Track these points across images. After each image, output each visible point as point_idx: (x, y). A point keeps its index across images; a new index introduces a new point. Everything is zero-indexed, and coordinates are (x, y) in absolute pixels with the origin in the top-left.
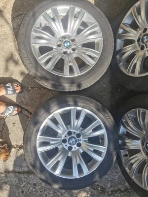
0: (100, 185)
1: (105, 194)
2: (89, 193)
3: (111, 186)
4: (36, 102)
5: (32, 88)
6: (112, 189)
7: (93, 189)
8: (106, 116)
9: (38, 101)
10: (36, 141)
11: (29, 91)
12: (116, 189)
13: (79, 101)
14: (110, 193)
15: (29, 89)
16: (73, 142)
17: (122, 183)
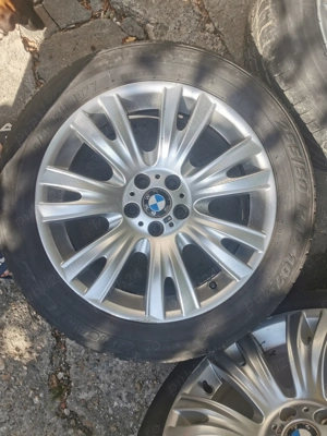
0: (72, 372)
1: (54, 398)
2: (35, 354)
3: (85, 404)
6: (80, 412)
7: (51, 358)
8: (294, 253)
10: (96, 92)
12: (86, 422)
13: (287, 143)
14: (66, 412)
16: (155, 206)
17: (113, 429)
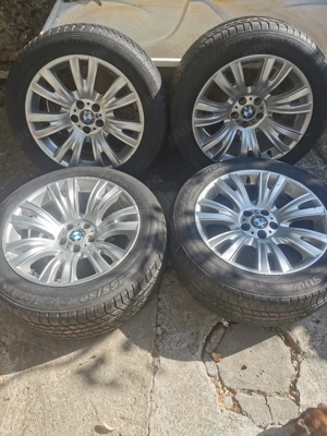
4: (188, 318)
5: (157, 326)
9: (186, 313)
11: (164, 332)
13: (184, 208)
15: (159, 331)
16: (261, 221)
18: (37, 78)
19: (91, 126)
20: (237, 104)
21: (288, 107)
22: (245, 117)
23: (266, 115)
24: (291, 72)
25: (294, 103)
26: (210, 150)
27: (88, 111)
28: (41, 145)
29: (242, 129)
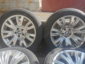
18: (6, 21)
19: (20, 35)
20: (63, 30)
21: (79, 31)
22: (66, 34)
23: (72, 34)
24: (79, 21)
25: (81, 30)
26: (56, 44)
27: (20, 31)
28: (4, 40)
29: (65, 38)
